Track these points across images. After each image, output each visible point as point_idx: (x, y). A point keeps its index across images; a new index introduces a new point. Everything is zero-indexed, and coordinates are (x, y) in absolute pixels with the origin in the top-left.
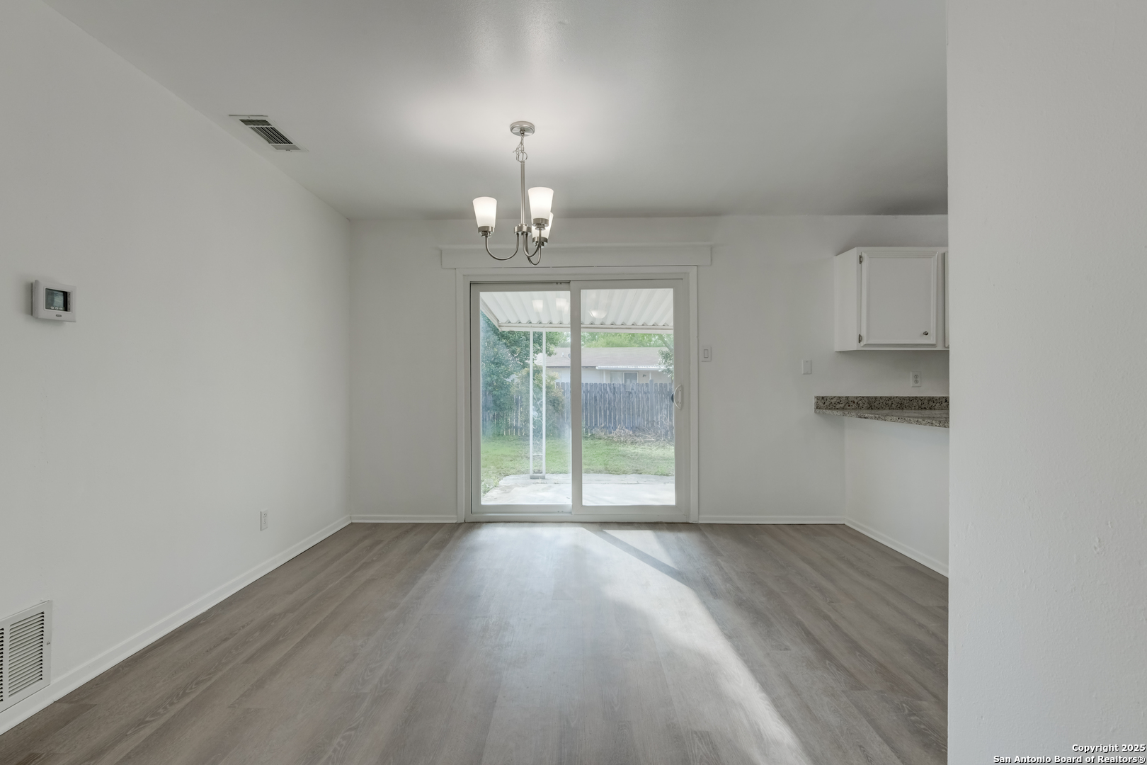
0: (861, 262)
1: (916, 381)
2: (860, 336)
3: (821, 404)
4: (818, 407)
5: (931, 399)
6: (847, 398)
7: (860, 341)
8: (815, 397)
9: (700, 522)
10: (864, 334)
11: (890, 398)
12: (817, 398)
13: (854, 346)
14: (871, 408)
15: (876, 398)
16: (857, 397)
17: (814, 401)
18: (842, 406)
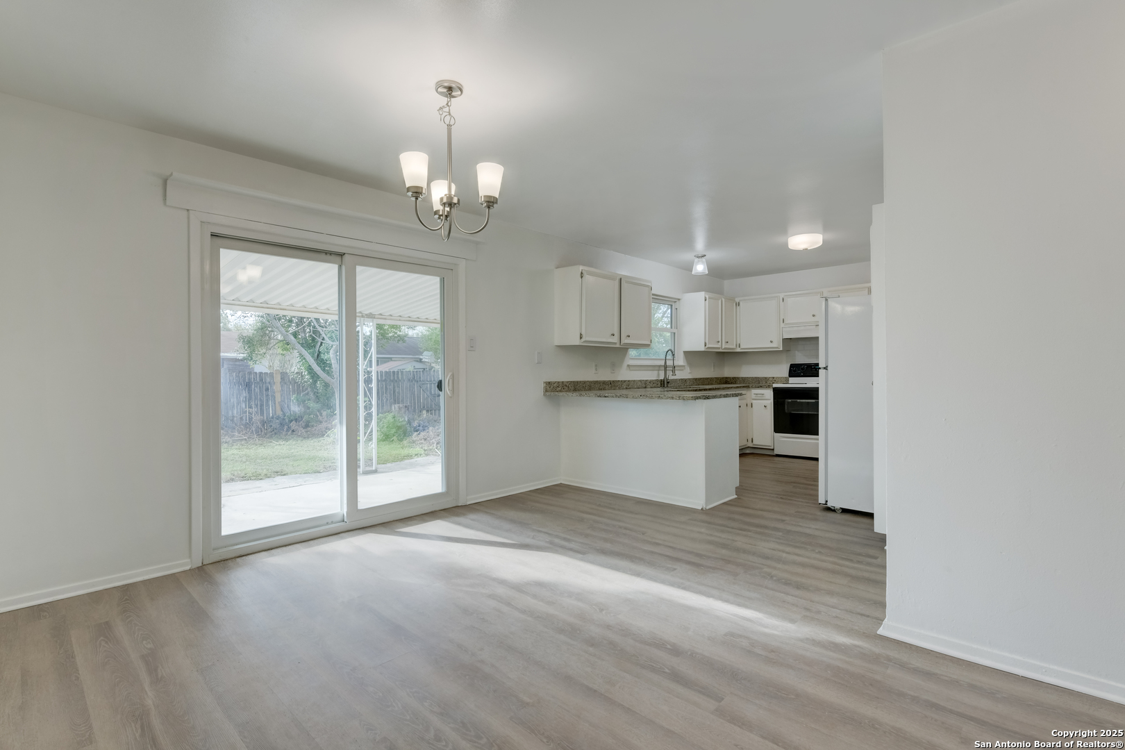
0: (582, 277)
1: (596, 370)
2: (581, 334)
3: (548, 388)
4: (546, 391)
5: (604, 382)
6: (563, 382)
7: (581, 338)
8: (544, 383)
9: (468, 503)
10: (583, 333)
11: (585, 382)
12: (546, 383)
13: (577, 342)
14: (575, 390)
15: (578, 382)
16: (568, 382)
17: (543, 385)
18: (560, 389)
